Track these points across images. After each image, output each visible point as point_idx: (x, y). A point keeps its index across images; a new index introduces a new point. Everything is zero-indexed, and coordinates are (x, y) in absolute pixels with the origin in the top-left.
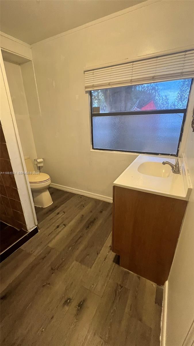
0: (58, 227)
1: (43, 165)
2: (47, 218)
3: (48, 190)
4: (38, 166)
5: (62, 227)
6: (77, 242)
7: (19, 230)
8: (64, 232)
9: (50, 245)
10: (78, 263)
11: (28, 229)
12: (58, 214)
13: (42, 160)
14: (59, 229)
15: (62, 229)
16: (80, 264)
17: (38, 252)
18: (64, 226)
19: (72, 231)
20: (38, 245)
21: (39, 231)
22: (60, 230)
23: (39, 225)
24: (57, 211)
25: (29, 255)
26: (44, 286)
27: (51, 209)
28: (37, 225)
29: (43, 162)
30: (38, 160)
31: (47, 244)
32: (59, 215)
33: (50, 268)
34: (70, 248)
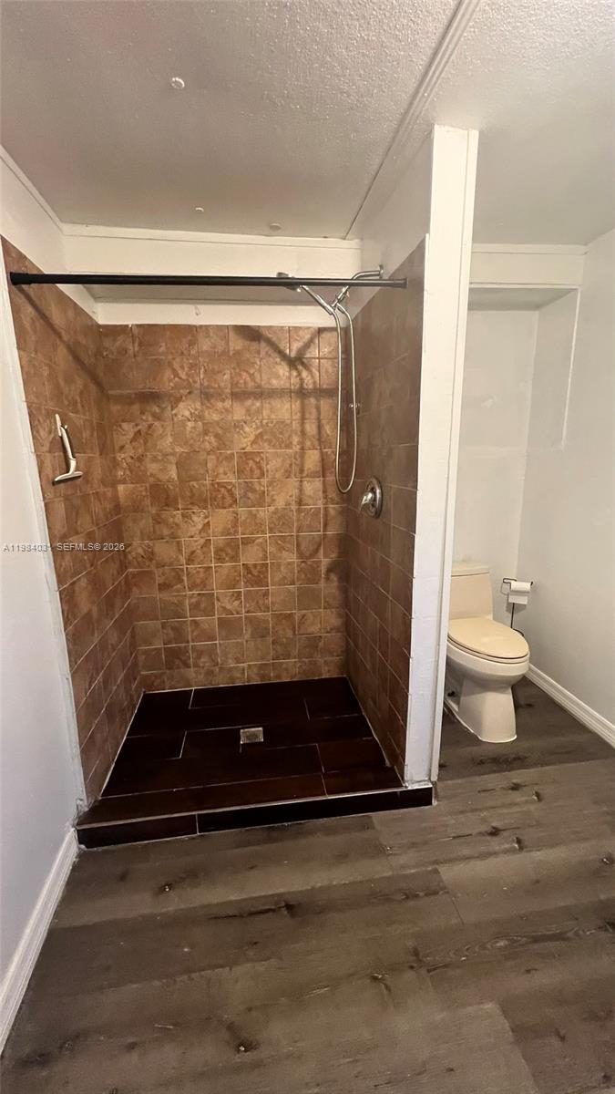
0: (495, 832)
1: (526, 603)
2: (477, 779)
3: (510, 691)
4: (510, 601)
5: (507, 846)
6: (536, 940)
7: (388, 763)
8: (503, 866)
9: (448, 873)
10: (505, 1023)
11: (405, 778)
12: (516, 787)
13: (527, 586)
14: (495, 844)
15: (507, 852)
16: (510, 1035)
17: (402, 863)
18: (516, 846)
19: (537, 886)
20: (413, 845)
21: (435, 802)
22: (497, 848)
23: (440, 785)
24: (517, 776)
25: (378, 851)
26: (375, 979)
27: (501, 760)
28: (434, 784)
29: (528, 592)
30: (515, 585)
31: (436, 862)
32: (517, 797)
33: (410, 944)
34: (502, 943)
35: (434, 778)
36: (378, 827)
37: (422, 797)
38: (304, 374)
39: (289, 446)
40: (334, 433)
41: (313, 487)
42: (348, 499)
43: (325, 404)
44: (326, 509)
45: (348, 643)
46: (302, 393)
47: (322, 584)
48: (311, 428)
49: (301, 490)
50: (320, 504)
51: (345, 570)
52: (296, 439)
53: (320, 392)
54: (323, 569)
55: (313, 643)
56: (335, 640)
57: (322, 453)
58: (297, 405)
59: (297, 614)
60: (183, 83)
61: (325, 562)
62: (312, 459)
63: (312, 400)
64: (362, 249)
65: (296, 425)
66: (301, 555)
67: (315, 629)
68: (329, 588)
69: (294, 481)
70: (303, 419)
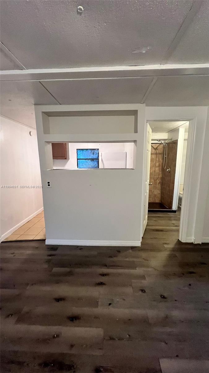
11: (172, 209)
21: (177, 213)
35: (177, 209)
37: (175, 212)
38: (157, 151)
39: (154, 162)
40: (161, 160)
41: (157, 169)
42: (163, 170)
43: (160, 156)
44: (159, 173)
45: (161, 196)
46: (156, 154)
47: (157, 186)
48: (157, 159)
49: (155, 169)
50: (158, 172)
51: (162, 184)
52: (155, 161)
53: (160, 154)
54: (158, 183)
55: (155, 195)
56: (159, 196)
57: (159, 164)
58: (155, 156)
59: (153, 190)
61: (158, 182)
62: (157, 164)
63: (158, 155)
64: (168, 135)
65: (155, 159)
66: (154, 180)
67: (156, 193)
68: (159, 186)
69: (154, 168)
70: (156, 158)
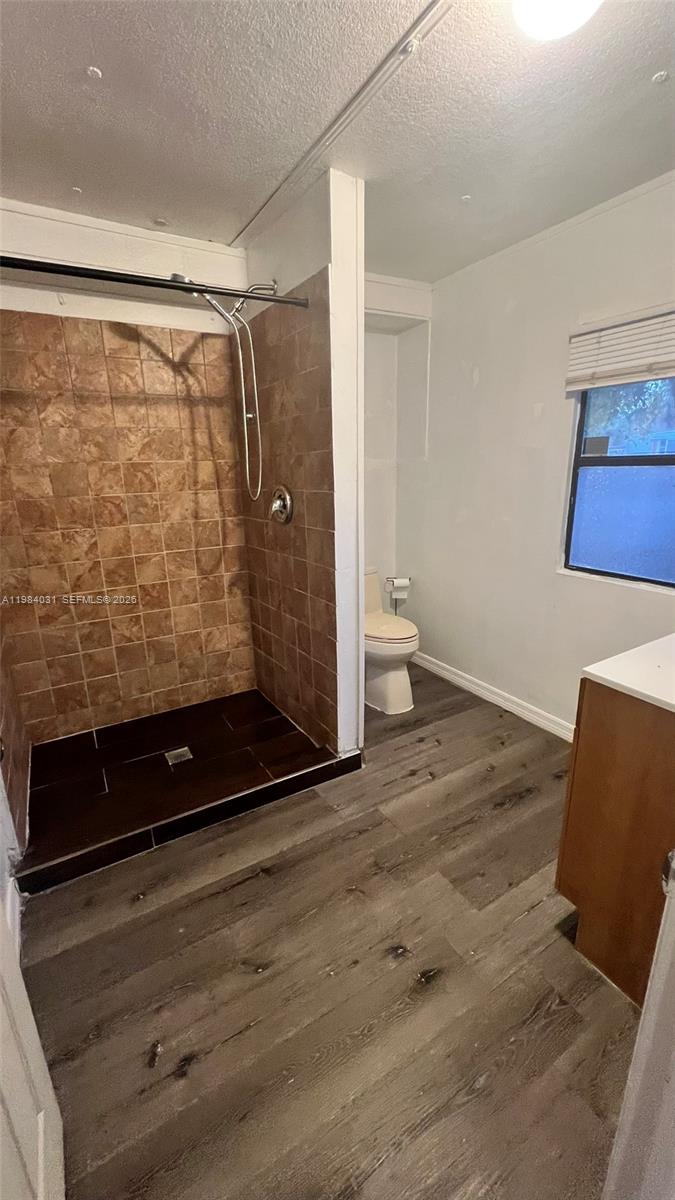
0: (413, 773)
1: (406, 597)
2: (390, 742)
3: (406, 668)
4: (394, 597)
5: (424, 779)
6: (455, 829)
7: (317, 746)
8: (424, 792)
9: (386, 810)
10: (445, 881)
11: (339, 750)
12: (421, 740)
13: (405, 582)
14: (415, 780)
15: (423, 783)
16: (451, 886)
17: (349, 814)
18: (430, 777)
19: (449, 797)
20: (355, 799)
21: (363, 766)
22: (417, 783)
23: (366, 752)
24: (420, 732)
25: (328, 810)
26: (352, 890)
27: (405, 724)
28: (362, 750)
29: (407, 587)
30: (398, 582)
31: (376, 804)
32: (423, 746)
33: (370, 860)
34: (435, 838)
35: (361, 745)
36: (323, 795)
37: (354, 763)
38: (191, 381)
39: (180, 457)
40: (222, 441)
41: (208, 500)
42: (245, 505)
43: (215, 414)
44: (224, 523)
45: (256, 654)
46: (189, 401)
47: (226, 599)
48: (202, 438)
49: (197, 502)
50: (218, 518)
51: (252, 585)
52: (187, 450)
53: (209, 401)
54: (226, 583)
55: (222, 659)
56: (245, 654)
57: (216, 465)
58: (185, 413)
59: (204, 633)
60: (100, 73)
61: (226, 577)
62: (206, 471)
63: (201, 409)
64: (247, 259)
65: (185, 435)
66: (202, 572)
67: (222, 645)
68: (233, 602)
69: (188, 494)
70: (193, 429)
